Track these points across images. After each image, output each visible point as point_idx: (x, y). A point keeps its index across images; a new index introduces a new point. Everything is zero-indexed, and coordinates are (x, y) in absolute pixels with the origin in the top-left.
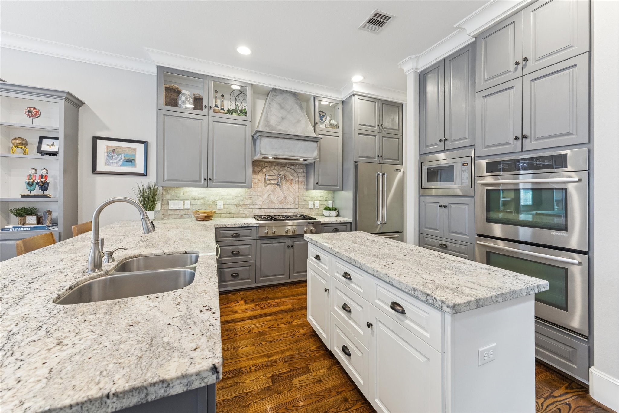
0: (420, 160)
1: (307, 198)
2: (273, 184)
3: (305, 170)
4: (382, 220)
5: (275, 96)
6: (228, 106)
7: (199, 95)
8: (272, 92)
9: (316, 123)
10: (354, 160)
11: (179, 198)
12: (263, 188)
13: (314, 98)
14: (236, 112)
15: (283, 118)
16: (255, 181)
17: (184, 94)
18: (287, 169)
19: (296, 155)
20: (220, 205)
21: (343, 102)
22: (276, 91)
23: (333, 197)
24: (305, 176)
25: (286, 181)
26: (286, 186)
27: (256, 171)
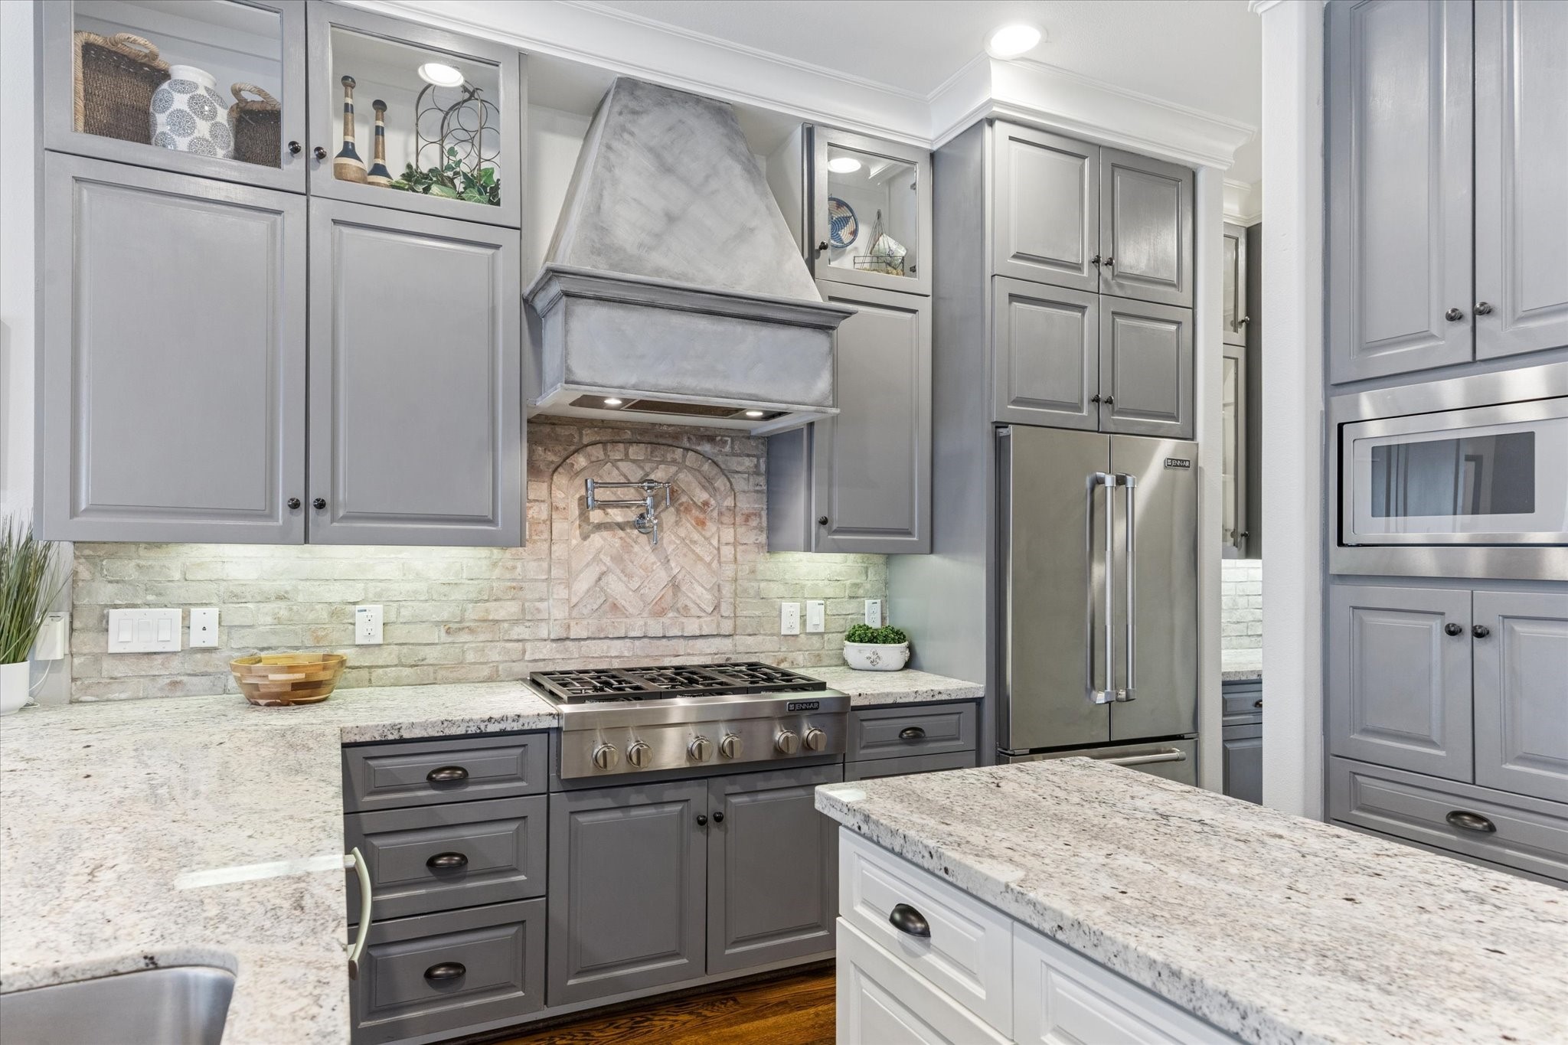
0: (1327, 414)
1: (774, 590)
2: (621, 526)
3: (762, 461)
4: (1115, 686)
5: (634, 112)
6: (407, 155)
7: (260, 92)
8: (617, 93)
9: (817, 247)
10: (990, 415)
11: (159, 594)
12: (574, 542)
13: (809, 133)
14: (446, 182)
15: (671, 219)
16: (537, 512)
17: (182, 82)
18: (684, 457)
19: (733, 387)
20: (368, 626)
21: (933, 156)
22: (638, 93)
23: (887, 584)
24: (765, 488)
25: (678, 511)
26: (678, 537)
27: (542, 467)
